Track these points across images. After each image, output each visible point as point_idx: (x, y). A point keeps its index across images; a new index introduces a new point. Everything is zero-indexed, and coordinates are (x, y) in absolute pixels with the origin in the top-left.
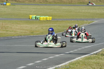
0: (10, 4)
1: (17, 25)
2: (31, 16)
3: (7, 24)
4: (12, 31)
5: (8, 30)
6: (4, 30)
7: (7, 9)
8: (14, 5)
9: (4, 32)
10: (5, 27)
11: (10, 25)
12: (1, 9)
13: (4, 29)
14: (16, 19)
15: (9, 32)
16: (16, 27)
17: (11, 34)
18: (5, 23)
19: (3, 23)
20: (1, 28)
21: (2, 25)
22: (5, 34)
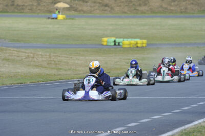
0: (64, 16)
1: (78, 57)
2: (105, 39)
3: (59, 57)
4: (70, 70)
5: (60, 67)
6: (52, 69)
7: (59, 28)
8: (72, 19)
9: (54, 72)
10: (55, 61)
11: (65, 57)
12: (48, 26)
13: (54, 66)
14: (77, 45)
15: (62, 72)
16: (76, 62)
17: (67, 75)
18: (55, 53)
19: (52, 54)
20: (48, 64)
21: (50, 58)
22: (55, 75)
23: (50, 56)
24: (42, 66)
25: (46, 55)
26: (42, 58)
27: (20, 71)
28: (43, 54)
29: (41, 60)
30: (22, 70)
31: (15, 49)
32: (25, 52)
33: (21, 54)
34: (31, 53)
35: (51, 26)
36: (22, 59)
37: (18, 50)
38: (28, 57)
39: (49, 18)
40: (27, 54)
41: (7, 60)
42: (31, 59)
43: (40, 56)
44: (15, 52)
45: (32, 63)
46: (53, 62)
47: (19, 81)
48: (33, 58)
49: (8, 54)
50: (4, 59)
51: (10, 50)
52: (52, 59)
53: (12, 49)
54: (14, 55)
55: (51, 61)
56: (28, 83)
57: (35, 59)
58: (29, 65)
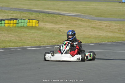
6: (121, 34)
12: (119, 7)
13: (122, 32)
18: (123, 24)
19: (121, 25)
20: (118, 31)
21: (120, 27)
22: (123, 37)
23: (120, 26)
24: (115, 32)
25: (118, 25)
26: (115, 27)
27: (101, 34)
28: (116, 24)
29: (114, 28)
30: (103, 34)
31: (99, 21)
32: (105, 23)
33: (102, 24)
34: (109, 24)
35: (121, 8)
36: (103, 27)
37: (100, 22)
38: (106, 26)
39: (120, 3)
40: (106, 25)
41: (94, 28)
42: (108, 27)
43: (114, 26)
44: (99, 23)
45: (109, 30)
46: (122, 30)
47: (101, 41)
48: (110, 27)
49: (94, 24)
50: (92, 27)
51: (96, 22)
52: (121, 28)
53: (97, 21)
54: (98, 25)
55: (120, 29)
56: (106, 42)
57: (111, 28)
58: (106, 31)
